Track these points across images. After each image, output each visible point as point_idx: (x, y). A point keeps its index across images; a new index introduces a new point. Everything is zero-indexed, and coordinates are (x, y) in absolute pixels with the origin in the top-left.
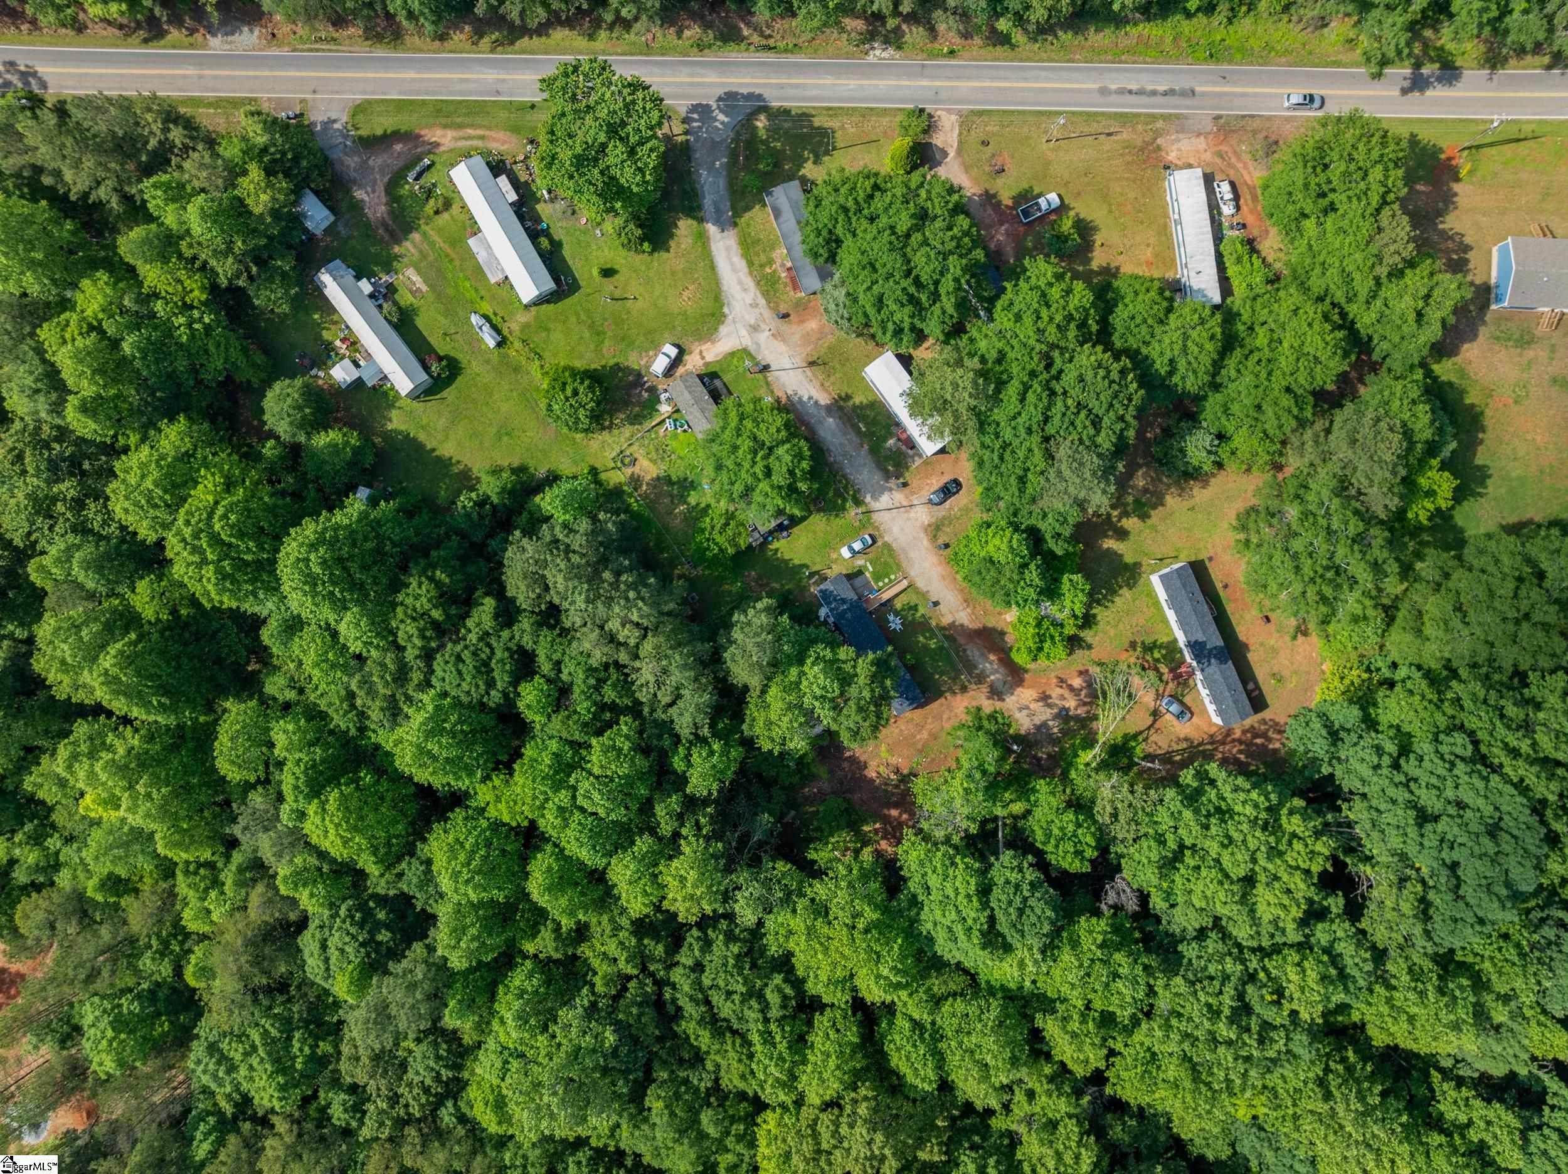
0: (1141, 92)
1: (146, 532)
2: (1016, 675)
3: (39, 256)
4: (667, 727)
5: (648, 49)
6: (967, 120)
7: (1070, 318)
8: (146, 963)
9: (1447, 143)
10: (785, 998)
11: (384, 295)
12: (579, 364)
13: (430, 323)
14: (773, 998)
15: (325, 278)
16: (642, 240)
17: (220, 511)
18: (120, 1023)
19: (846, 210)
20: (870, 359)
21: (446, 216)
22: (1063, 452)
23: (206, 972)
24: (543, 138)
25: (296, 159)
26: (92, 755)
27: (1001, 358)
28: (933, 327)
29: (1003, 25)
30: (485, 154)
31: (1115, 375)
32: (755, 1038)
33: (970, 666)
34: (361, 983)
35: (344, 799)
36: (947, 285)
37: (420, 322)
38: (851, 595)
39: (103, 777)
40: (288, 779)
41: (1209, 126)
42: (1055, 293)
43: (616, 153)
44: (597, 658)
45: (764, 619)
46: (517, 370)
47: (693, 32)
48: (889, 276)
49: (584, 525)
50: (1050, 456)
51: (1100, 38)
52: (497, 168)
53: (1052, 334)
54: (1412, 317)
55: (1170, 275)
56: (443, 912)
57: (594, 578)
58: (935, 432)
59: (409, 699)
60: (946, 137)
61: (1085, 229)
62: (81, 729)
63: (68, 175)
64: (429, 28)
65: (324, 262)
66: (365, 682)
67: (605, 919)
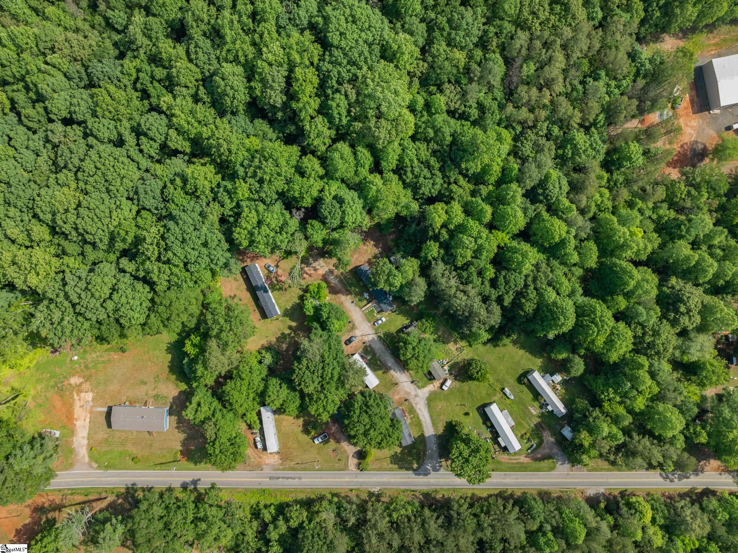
0: (288, 478)
1: (622, 325)
2: (325, 278)
3: (657, 416)
4: (446, 263)
5: (454, 490)
6: (345, 468)
7: (316, 402)
8: (621, 179)
9: (185, 463)
10: (405, 174)
11: (543, 405)
12: (476, 382)
13: (528, 396)
14: (409, 174)
15: (564, 411)
16: (455, 425)
17: (595, 334)
18: (630, 159)
19: (389, 436)
20: (377, 386)
21: (523, 432)
22: (318, 358)
23: (599, 177)
24: (490, 459)
25: (573, 450)
26: (639, 250)
27: (337, 389)
28: (359, 397)
29: (336, 499)
30: (509, 454)
31: (303, 383)
32: (416, 161)
33: (341, 281)
34: (547, 177)
35: (553, 238)
36: (357, 412)
37: (531, 396)
38: (382, 305)
39: (634, 245)
40: (573, 243)
41: (264, 467)
42: (321, 410)
43: (466, 453)
44: (469, 287)
45: (414, 299)
46: (498, 380)
47: (439, 496)
48: (376, 415)
49: (474, 330)
50: (322, 356)
51: (301, 496)
52: (505, 449)
53: (322, 396)
54: (202, 405)
55: (277, 416)
56: (519, 199)
57: (471, 313)
58: (355, 362)
59: (532, 271)
60: (353, 462)
61: (306, 431)
62: (644, 258)
63: (648, 443)
64: (528, 495)
65: (564, 417)
66: (547, 276)
67: (465, 199)
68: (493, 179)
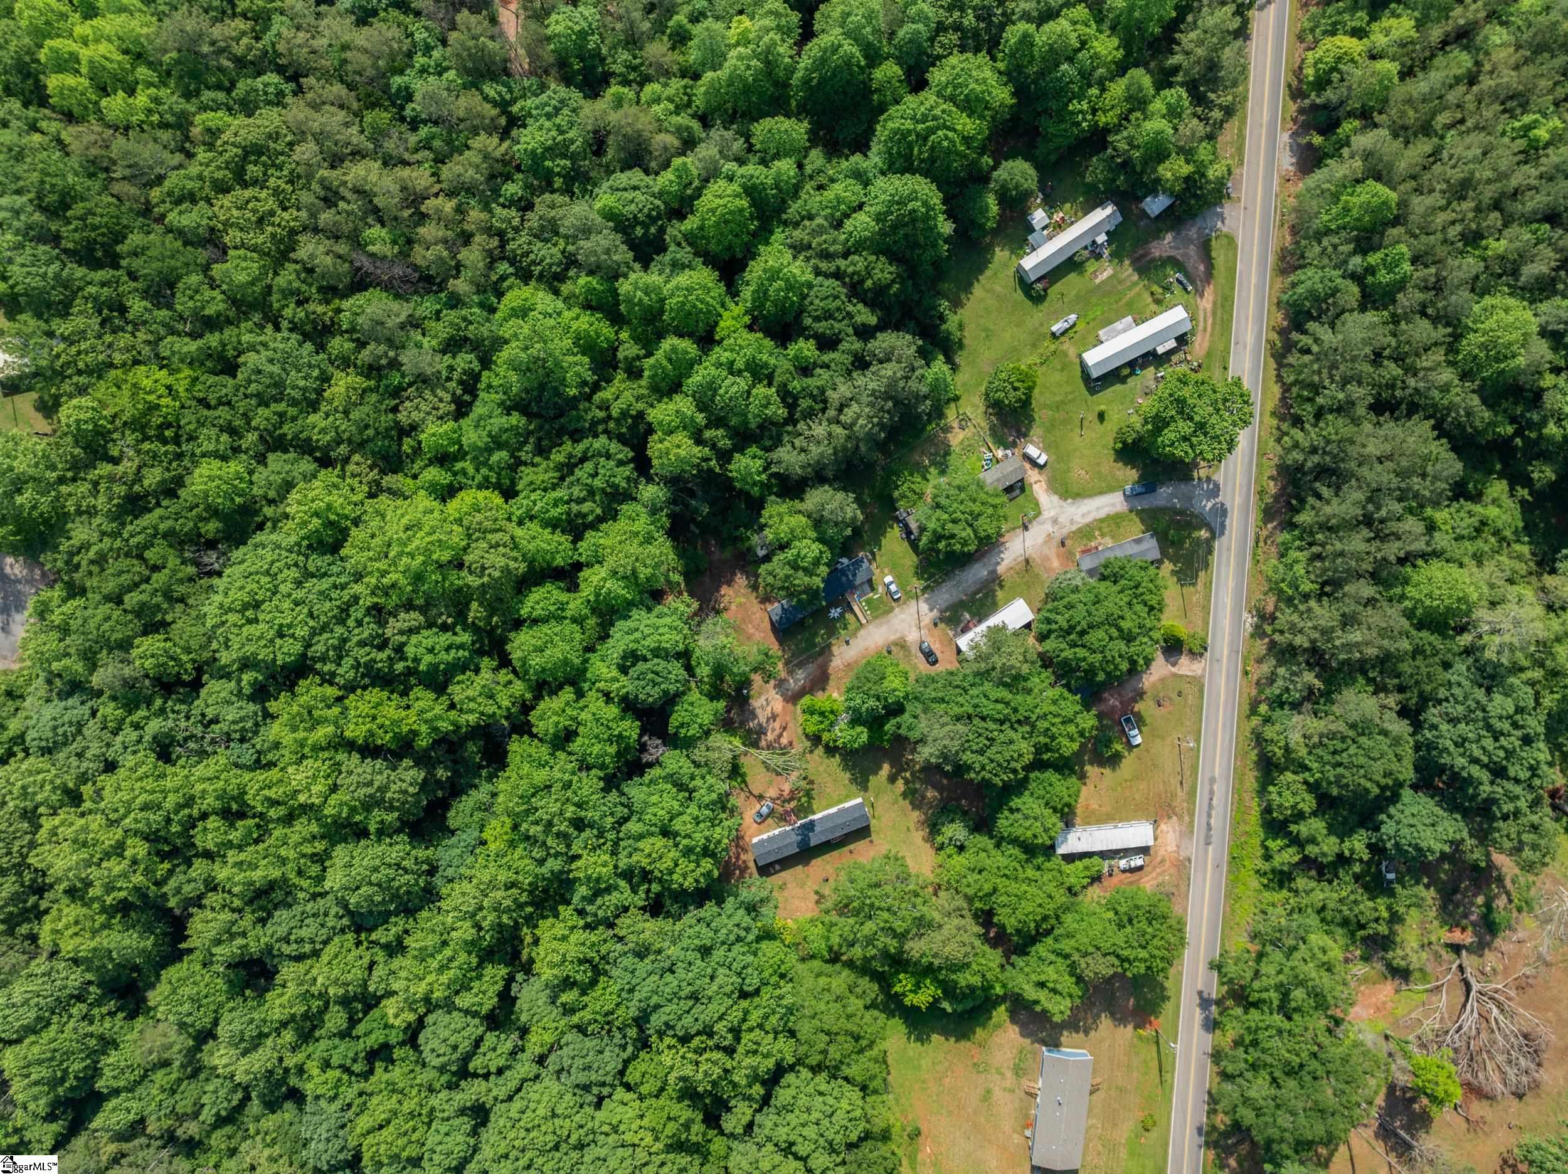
0: (1210, 806)
1: (937, 76)
2: (793, 698)
3: (1137, 14)
4: (778, 443)
5: (1262, 454)
6: (1197, 682)
7: (1053, 738)
8: (624, 56)
9: (1162, 1021)
10: (584, 516)
11: (1095, 252)
12: (1036, 391)
13: (1072, 283)
14: (586, 507)
15: (1109, 210)
16: (1124, 443)
17: (950, 134)
18: (583, 35)
19: (1137, 587)
20: (1029, 603)
21: (1150, 300)
22: (961, 728)
23: (619, 102)
24: (1200, 376)
25: (1195, 196)
26: (779, 28)
27: (1029, 691)
28: (1050, 645)
29: (1263, 708)
30: (1193, 332)
31: (1013, 764)
32: (558, 494)
33: (800, 665)
34: (609, 215)
35: (741, 210)
36: (1081, 653)
37: (1072, 276)
38: (858, 582)
39: (766, 39)
40: (752, 169)
41: (1183, 854)
42: (1071, 729)
43: (1185, 427)
44: (833, 396)
45: (849, 515)
46: (1034, 346)
47: (1272, 488)
48: (1089, 614)
49: (924, 390)
50: (958, 718)
51: (1251, 780)
52: (1182, 340)
53: (1042, 725)
54: (1043, 978)
55: (1078, 820)
56: (653, 278)
57: (887, 396)
58: (975, 647)
59: (808, 259)
60: (1186, 666)
61: (1114, 760)
62: (795, 17)
63: (1193, 35)
64: (1285, 297)
65: (1122, 209)
66: (820, 231)
67: (645, 392)
68: (606, 330)
